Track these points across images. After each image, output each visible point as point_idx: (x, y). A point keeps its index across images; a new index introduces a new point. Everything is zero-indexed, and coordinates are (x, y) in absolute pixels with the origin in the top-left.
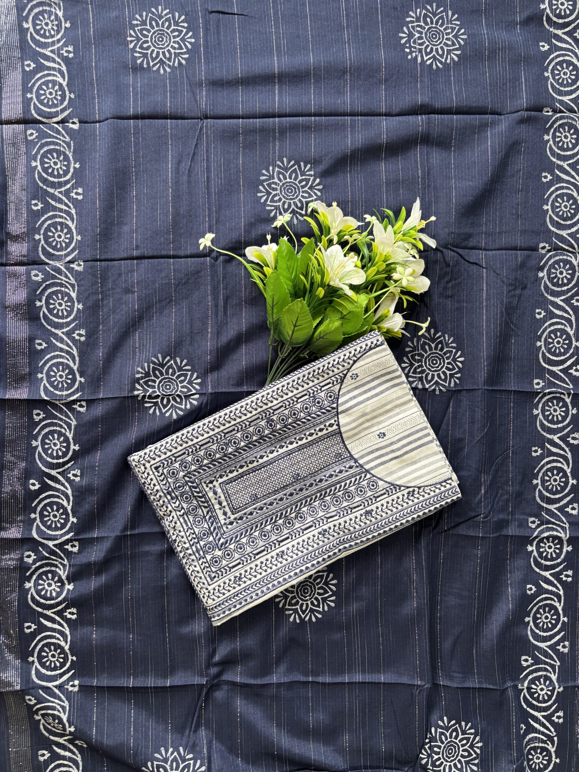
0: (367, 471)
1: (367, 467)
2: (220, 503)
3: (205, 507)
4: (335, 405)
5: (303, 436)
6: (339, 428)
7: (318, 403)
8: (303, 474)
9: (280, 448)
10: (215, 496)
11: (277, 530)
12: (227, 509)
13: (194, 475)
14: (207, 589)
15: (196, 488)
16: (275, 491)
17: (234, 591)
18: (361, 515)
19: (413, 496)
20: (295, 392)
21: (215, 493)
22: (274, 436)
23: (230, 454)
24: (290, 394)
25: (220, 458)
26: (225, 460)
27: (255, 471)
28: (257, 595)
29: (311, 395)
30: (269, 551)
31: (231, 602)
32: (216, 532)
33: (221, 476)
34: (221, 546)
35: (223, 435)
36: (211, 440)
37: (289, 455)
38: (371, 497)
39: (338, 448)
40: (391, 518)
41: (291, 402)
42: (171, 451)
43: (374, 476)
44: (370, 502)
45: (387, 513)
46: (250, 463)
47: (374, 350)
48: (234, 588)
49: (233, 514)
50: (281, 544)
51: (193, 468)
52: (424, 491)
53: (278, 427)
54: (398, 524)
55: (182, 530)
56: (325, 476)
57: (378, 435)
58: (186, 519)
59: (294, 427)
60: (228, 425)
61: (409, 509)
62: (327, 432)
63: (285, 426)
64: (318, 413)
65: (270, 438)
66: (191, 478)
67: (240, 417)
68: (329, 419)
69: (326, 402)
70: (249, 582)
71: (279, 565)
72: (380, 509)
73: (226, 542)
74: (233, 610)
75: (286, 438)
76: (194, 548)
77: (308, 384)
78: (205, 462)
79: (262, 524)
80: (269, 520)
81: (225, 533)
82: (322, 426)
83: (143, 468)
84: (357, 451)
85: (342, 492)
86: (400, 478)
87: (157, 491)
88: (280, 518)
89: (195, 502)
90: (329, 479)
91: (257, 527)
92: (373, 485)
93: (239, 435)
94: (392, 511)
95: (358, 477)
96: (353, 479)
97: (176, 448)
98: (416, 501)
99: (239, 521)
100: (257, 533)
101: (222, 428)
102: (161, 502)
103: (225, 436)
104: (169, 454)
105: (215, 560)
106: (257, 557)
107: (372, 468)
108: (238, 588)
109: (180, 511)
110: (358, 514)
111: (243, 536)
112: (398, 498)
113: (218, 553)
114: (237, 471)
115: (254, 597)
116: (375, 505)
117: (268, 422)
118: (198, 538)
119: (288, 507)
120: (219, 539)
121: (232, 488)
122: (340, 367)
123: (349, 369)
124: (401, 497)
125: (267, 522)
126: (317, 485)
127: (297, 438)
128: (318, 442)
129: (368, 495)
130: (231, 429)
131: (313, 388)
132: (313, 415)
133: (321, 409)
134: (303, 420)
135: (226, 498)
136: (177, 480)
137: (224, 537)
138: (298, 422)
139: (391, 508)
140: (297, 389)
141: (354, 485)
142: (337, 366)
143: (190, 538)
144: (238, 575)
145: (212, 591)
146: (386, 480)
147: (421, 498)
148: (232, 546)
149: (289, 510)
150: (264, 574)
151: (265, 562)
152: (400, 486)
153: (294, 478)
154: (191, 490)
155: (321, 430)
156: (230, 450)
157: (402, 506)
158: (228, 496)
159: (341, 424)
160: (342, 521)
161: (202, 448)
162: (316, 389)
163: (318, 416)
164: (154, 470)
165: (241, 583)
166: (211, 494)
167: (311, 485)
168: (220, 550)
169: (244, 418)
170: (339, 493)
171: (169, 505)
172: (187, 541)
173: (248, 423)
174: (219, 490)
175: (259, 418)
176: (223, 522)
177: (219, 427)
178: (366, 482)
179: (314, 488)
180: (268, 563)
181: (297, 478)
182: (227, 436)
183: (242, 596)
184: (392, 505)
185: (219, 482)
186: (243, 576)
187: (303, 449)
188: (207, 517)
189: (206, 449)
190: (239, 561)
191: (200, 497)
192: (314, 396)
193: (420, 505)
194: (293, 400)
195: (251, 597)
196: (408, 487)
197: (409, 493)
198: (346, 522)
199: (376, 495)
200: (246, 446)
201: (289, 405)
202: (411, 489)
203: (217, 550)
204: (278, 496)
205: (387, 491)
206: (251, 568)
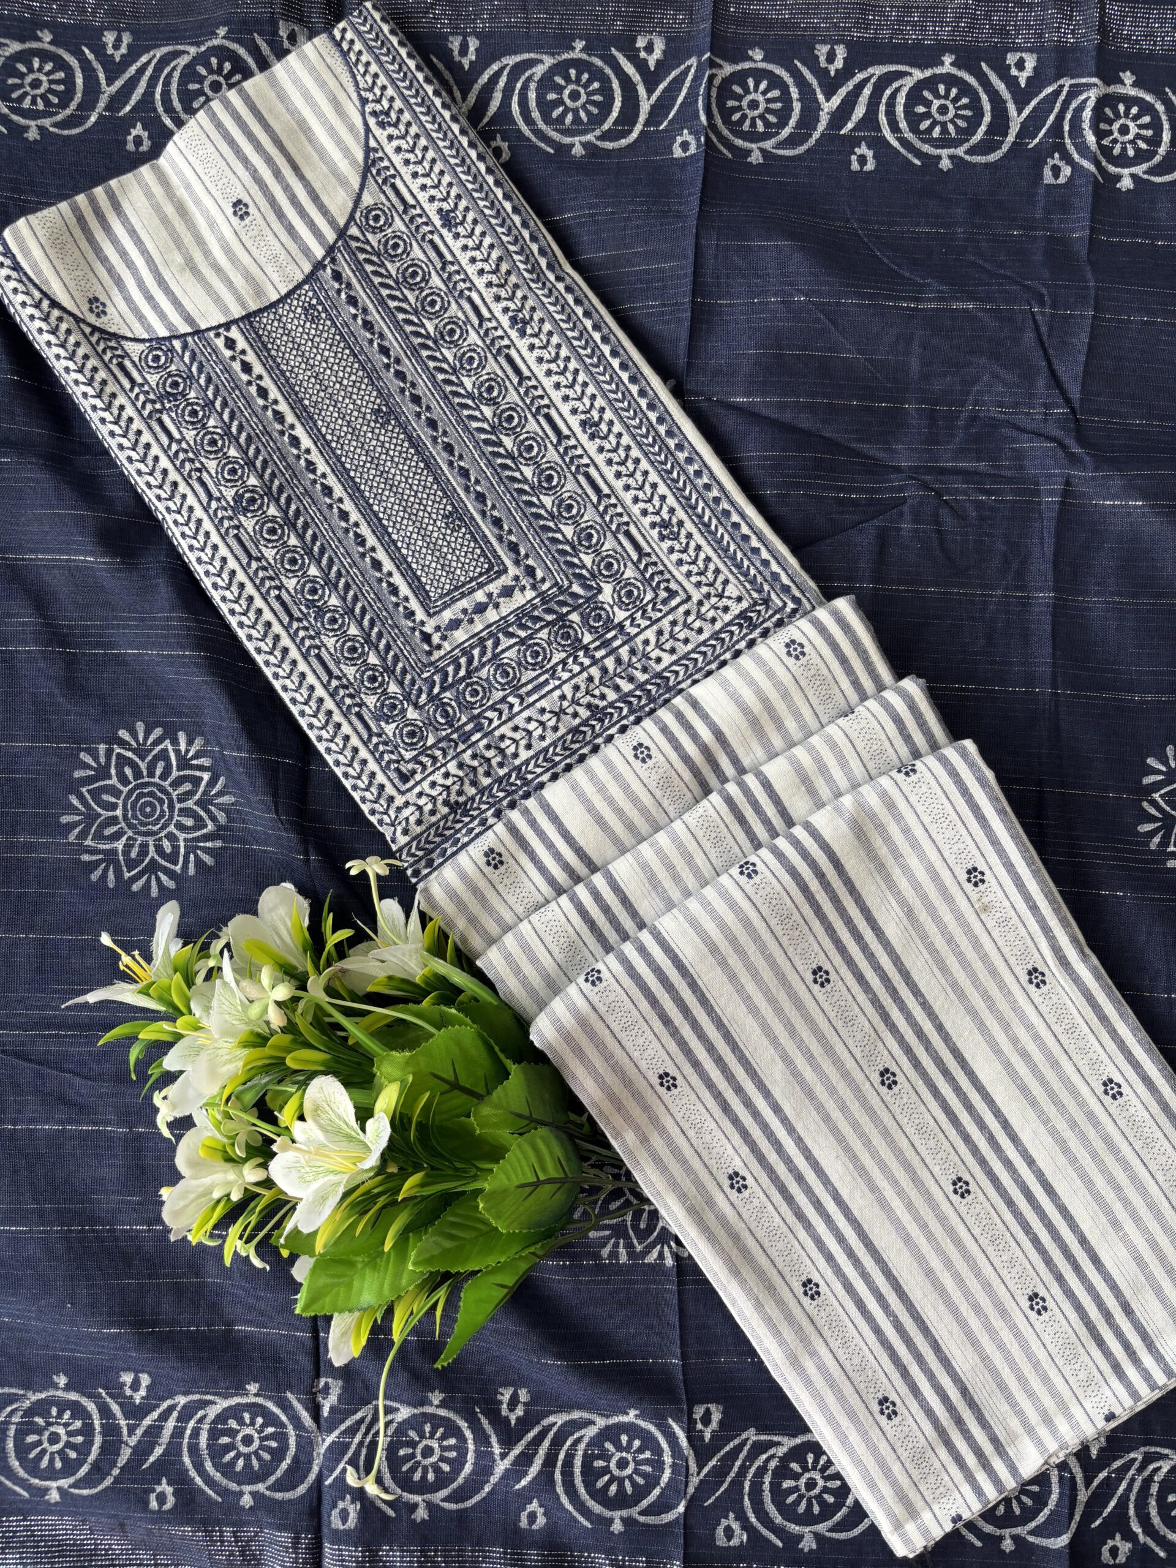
0: (342, 234)
1: (331, 236)
2: (481, 608)
3: (497, 643)
4: (177, 344)
5: (270, 413)
6: (235, 322)
7: (175, 385)
8: (369, 399)
9: (314, 471)
10: (464, 624)
11: (531, 448)
12: (494, 587)
13: (413, 682)
14: (700, 603)
15: (446, 675)
16: (427, 466)
17: (697, 536)
18: (457, 236)
19: (387, 114)
20: (155, 450)
21: (455, 624)
22: (281, 489)
23: (344, 599)
24: (164, 462)
25: (360, 624)
26: (364, 611)
27: (385, 528)
28: (698, 474)
29: (158, 406)
30: (586, 461)
31: (726, 538)
32: (556, 607)
33: (410, 614)
34: (590, 587)
35: (295, 625)
36: (315, 651)
37: (328, 443)
38: (407, 219)
39: (292, 316)
40: (453, 161)
41: (181, 456)
42: (355, 750)
43: (352, 218)
44: (420, 221)
45: (442, 173)
46: (363, 543)
47: (20, 258)
48: (689, 536)
49: (505, 571)
50: (565, 431)
51: (393, 688)
52: (371, 89)
53: (253, 481)
54: (464, 141)
55: (558, 693)
56: (371, 342)
57: (242, 218)
58: (530, 687)
59: (249, 439)
60: (268, 615)
61: (423, 118)
62: (250, 351)
63: (251, 463)
64: (202, 381)
65: (289, 501)
66: (420, 691)
67: (242, 586)
68: (215, 351)
69: (173, 368)
70: (671, 501)
71: (617, 428)
72: (433, 192)
73: (580, 576)
74: (745, 530)
75: (283, 458)
76: (599, 654)
77: (130, 420)
78: (373, 659)
79: (521, 491)
80: (508, 473)
81: (557, 584)
82: (237, 366)
83: (406, 813)
84: (292, 266)
85: (406, 292)
86: (347, 152)
87: (461, 766)
88: (500, 444)
89: (484, 673)
90: (377, 329)
91: (530, 504)
92: (377, 218)
93: (291, 583)
94: (433, 161)
95: (362, 257)
96: (369, 268)
97: (347, 738)
98: (398, 104)
99: (523, 552)
100: (547, 501)
101: (277, 628)
102: (490, 754)
103: (299, 620)
104: (363, 753)
105: (628, 597)
106: (606, 490)
107: (332, 222)
108: (689, 526)
109: (511, 706)
110: (456, 245)
111: (559, 536)
112: (398, 150)
113: (607, 594)
114: (390, 574)
115: (705, 479)
116: (427, 206)
117: (245, 510)
118: (576, 649)
119: (466, 429)
120: (575, 596)
121: (437, 583)
122: (72, 340)
123: (78, 320)
124: (395, 143)
125: (513, 479)
126: (398, 361)
127: (279, 427)
128: (283, 373)
129: (403, 229)
130: (277, 606)
131: (139, 404)
132: (210, 393)
133: (190, 377)
134: (226, 417)
135: (463, 595)
136: (430, 723)
137: (566, 583)
138: (234, 430)
139: (426, 164)
140: (148, 446)
141: (383, 265)
142: (70, 348)
143: (576, 669)
144: (655, 533)
145: (705, 590)
146: (357, 187)
147: (390, 92)
148: (588, 560)
149: (475, 425)
150: (644, 465)
151: (615, 467)
152: (368, 150)
153: (388, 422)
154: (452, 686)
155: (247, 368)
156: (334, 601)
157: (417, 136)
158: (460, 590)
159: (223, 320)
160: (480, 282)
161: (336, 672)
162: (142, 398)
163: (209, 380)
164: (411, 783)
165: (674, 520)
166: (460, 635)
167: (401, 376)
168: (600, 590)
169: (241, 576)
170: (412, 300)
171: (497, 733)
172: (585, 675)
173: (254, 565)
174: (447, 615)
175: (236, 536)
176: (530, 594)
177: (277, 638)
178: (370, 236)
179: (407, 366)
180: (616, 459)
181: (386, 414)
182: (297, 614)
183: (708, 513)
184: (420, 162)
185: (425, 618)
186: (657, 519)
187: (305, 408)
188: (523, 634)
189: (337, 663)
190: (621, 537)
191: (470, 662)
192: (160, 399)
193: (407, 92)
194: (177, 453)
195: (707, 487)
196: (368, 130)
197: (382, 125)
198: (481, 272)
199: (401, 208)
200: (319, 562)
201: (192, 461)
202: (372, 121)
203: (600, 598)
204: (441, 459)
205: (385, 181)
206: (636, 500)
